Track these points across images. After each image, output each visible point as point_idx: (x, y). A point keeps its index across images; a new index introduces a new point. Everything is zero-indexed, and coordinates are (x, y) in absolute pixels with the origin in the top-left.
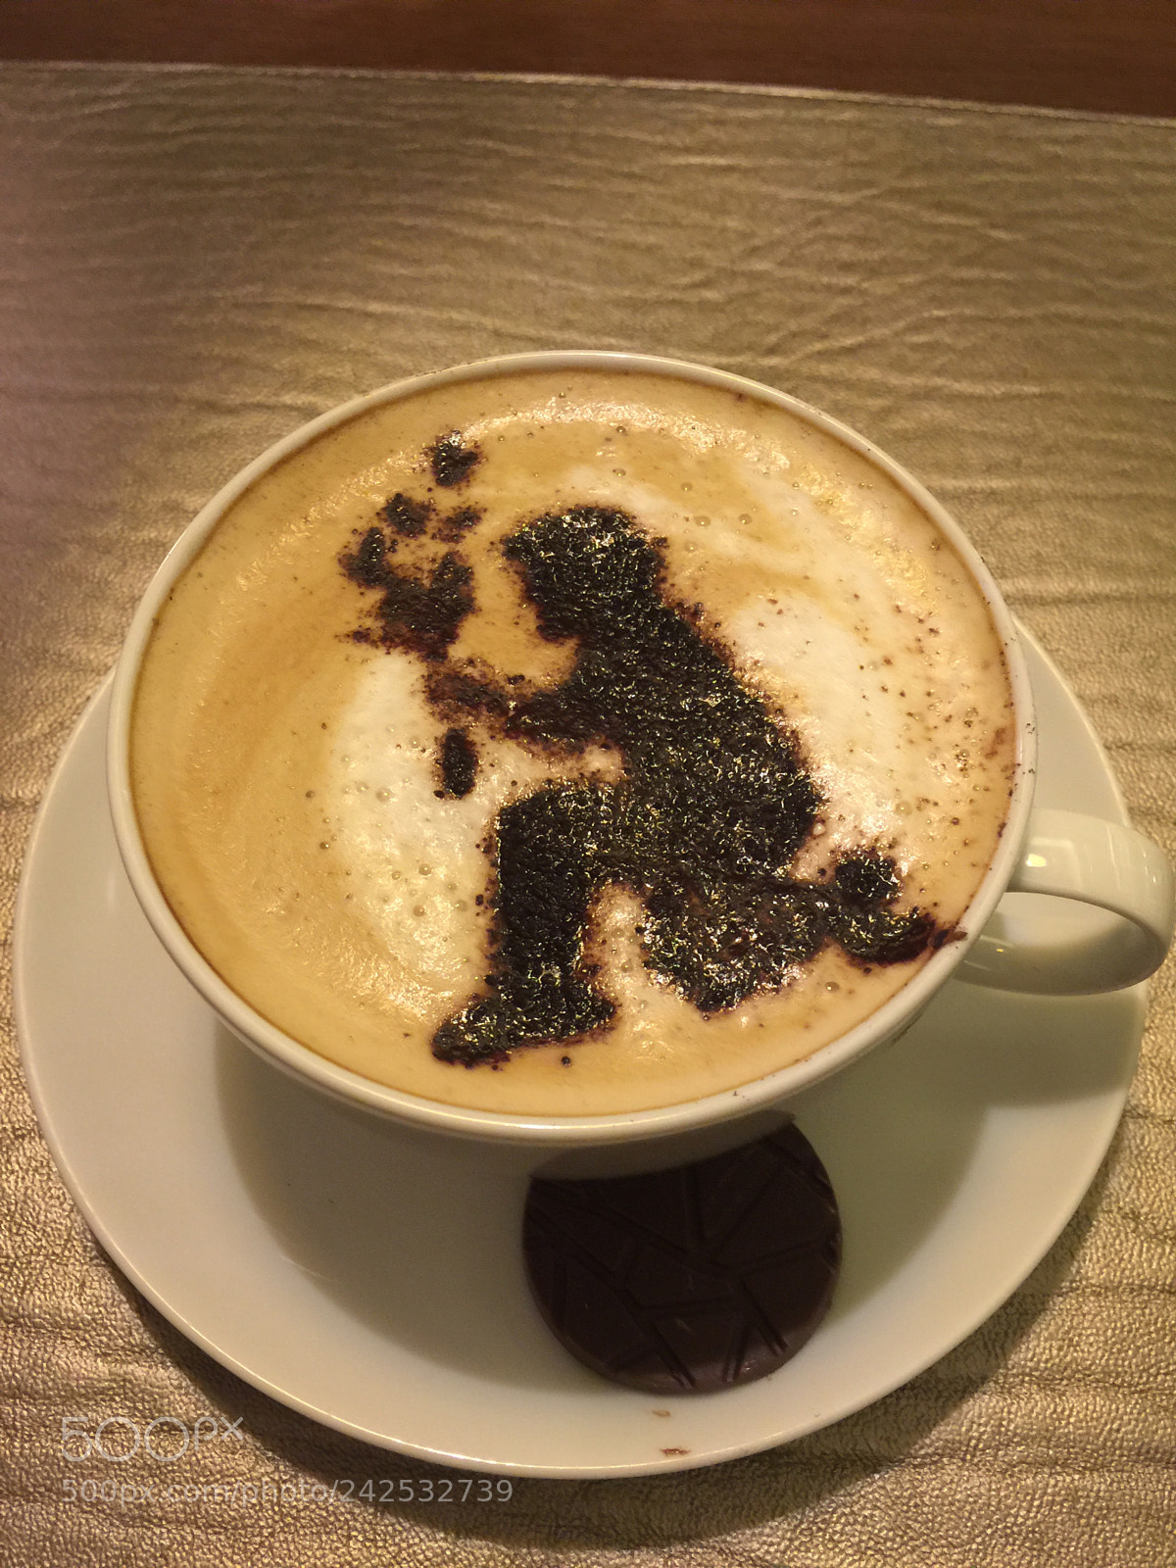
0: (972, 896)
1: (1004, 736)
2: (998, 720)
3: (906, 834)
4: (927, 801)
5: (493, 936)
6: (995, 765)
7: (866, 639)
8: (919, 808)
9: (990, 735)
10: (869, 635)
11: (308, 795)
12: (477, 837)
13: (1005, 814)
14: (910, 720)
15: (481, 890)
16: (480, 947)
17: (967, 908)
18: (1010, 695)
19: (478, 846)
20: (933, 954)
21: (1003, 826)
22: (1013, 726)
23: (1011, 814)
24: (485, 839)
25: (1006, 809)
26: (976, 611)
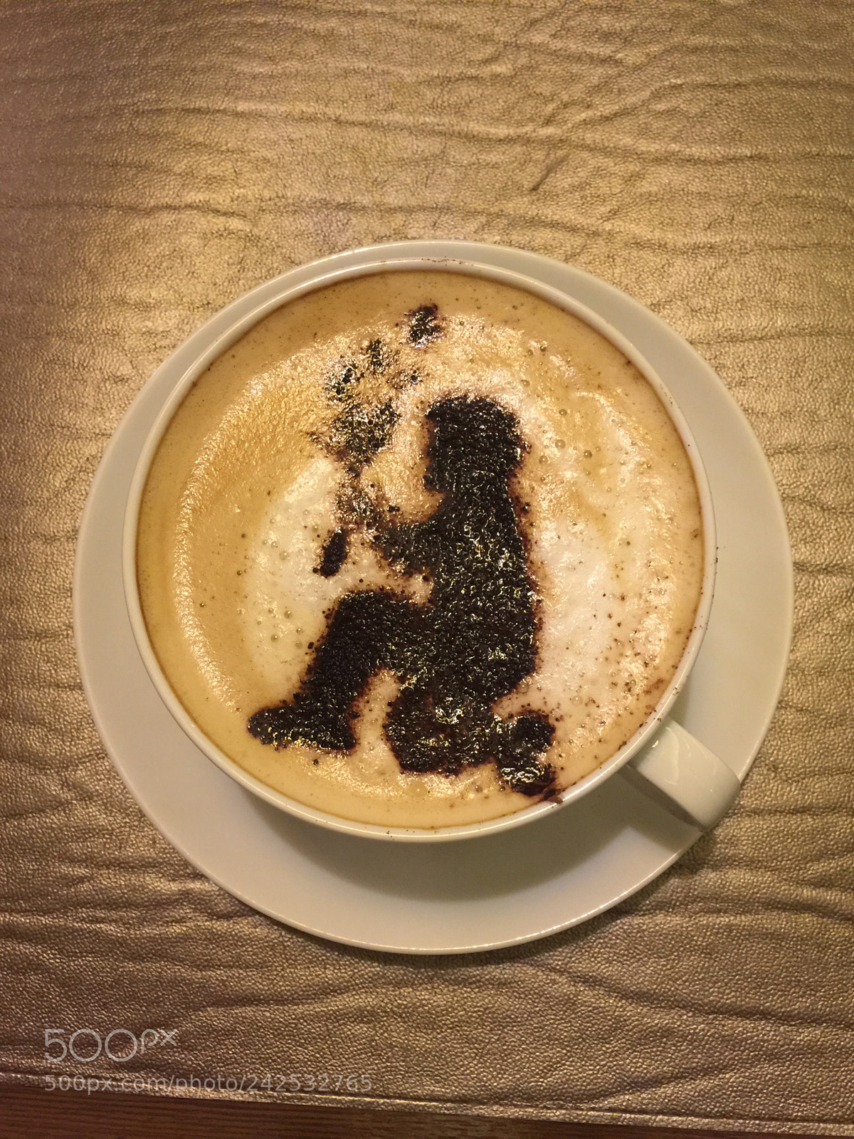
0: (582, 777)
1: (660, 685)
2: (663, 674)
3: (571, 716)
4: (594, 702)
5: (310, 670)
6: (646, 700)
7: (618, 576)
8: (586, 705)
9: (654, 680)
10: (621, 573)
11: (243, 536)
12: (326, 605)
13: (631, 737)
14: (613, 644)
15: (314, 640)
16: (299, 674)
17: (575, 784)
18: (680, 661)
19: (324, 612)
20: (542, 800)
21: (625, 743)
22: (669, 682)
23: (632, 740)
24: (329, 610)
25: (633, 734)
26: (693, 593)
